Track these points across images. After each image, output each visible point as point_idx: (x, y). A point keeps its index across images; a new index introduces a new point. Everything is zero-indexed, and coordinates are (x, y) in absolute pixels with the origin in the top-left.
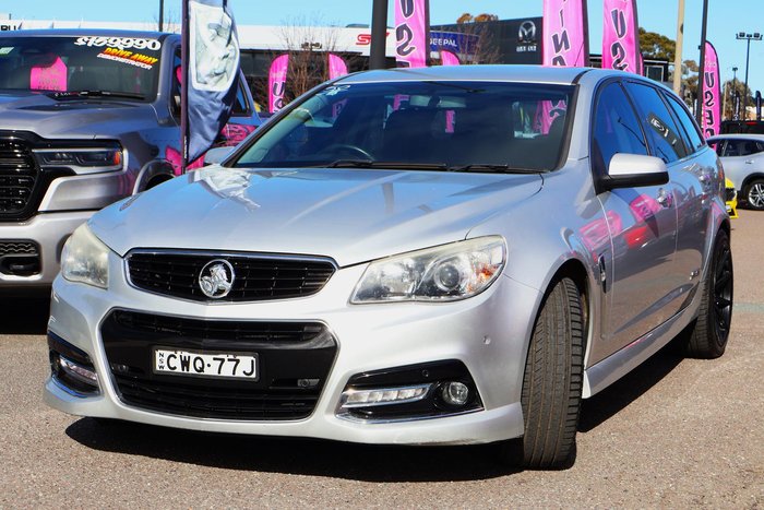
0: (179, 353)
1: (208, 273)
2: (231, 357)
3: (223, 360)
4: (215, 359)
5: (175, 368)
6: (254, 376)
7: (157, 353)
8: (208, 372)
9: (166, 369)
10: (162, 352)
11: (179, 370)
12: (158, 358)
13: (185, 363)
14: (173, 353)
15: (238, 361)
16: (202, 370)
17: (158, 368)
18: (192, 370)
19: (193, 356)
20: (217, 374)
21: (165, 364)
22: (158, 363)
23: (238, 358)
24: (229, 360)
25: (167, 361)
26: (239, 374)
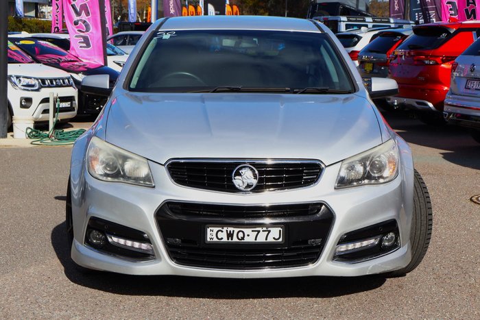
0: (225, 229)
1: (238, 174)
2: (265, 229)
3: (259, 232)
4: (253, 231)
5: (222, 239)
6: (281, 240)
7: (209, 230)
8: (247, 239)
9: (215, 239)
10: (212, 229)
11: (225, 239)
12: (209, 232)
13: (230, 235)
14: (221, 229)
15: (269, 231)
16: (243, 238)
17: (209, 240)
18: (235, 239)
19: (236, 230)
20: (254, 240)
21: (214, 236)
22: (209, 236)
23: (269, 229)
24: (264, 231)
25: (215, 234)
26: (270, 239)
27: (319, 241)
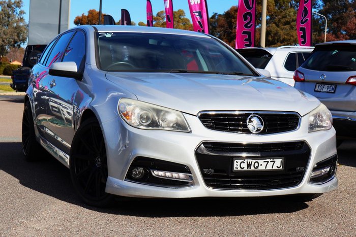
0: (246, 160)
1: (251, 121)
2: (272, 160)
3: (268, 162)
4: (264, 162)
5: (244, 168)
6: (281, 168)
7: (235, 161)
8: (260, 168)
9: (239, 169)
10: (237, 161)
11: (246, 168)
12: (235, 163)
13: (249, 165)
14: (243, 161)
15: (274, 162)
16: (257, 167)
17: (235, 169)
18: (252, 168)
19: (254, 161)
20: (264, 169)
22: (235, 166)
23: (274, 160)
24: (271, 161)
25: (239, 165)
26: (275, 168)
27: (302, 168)
